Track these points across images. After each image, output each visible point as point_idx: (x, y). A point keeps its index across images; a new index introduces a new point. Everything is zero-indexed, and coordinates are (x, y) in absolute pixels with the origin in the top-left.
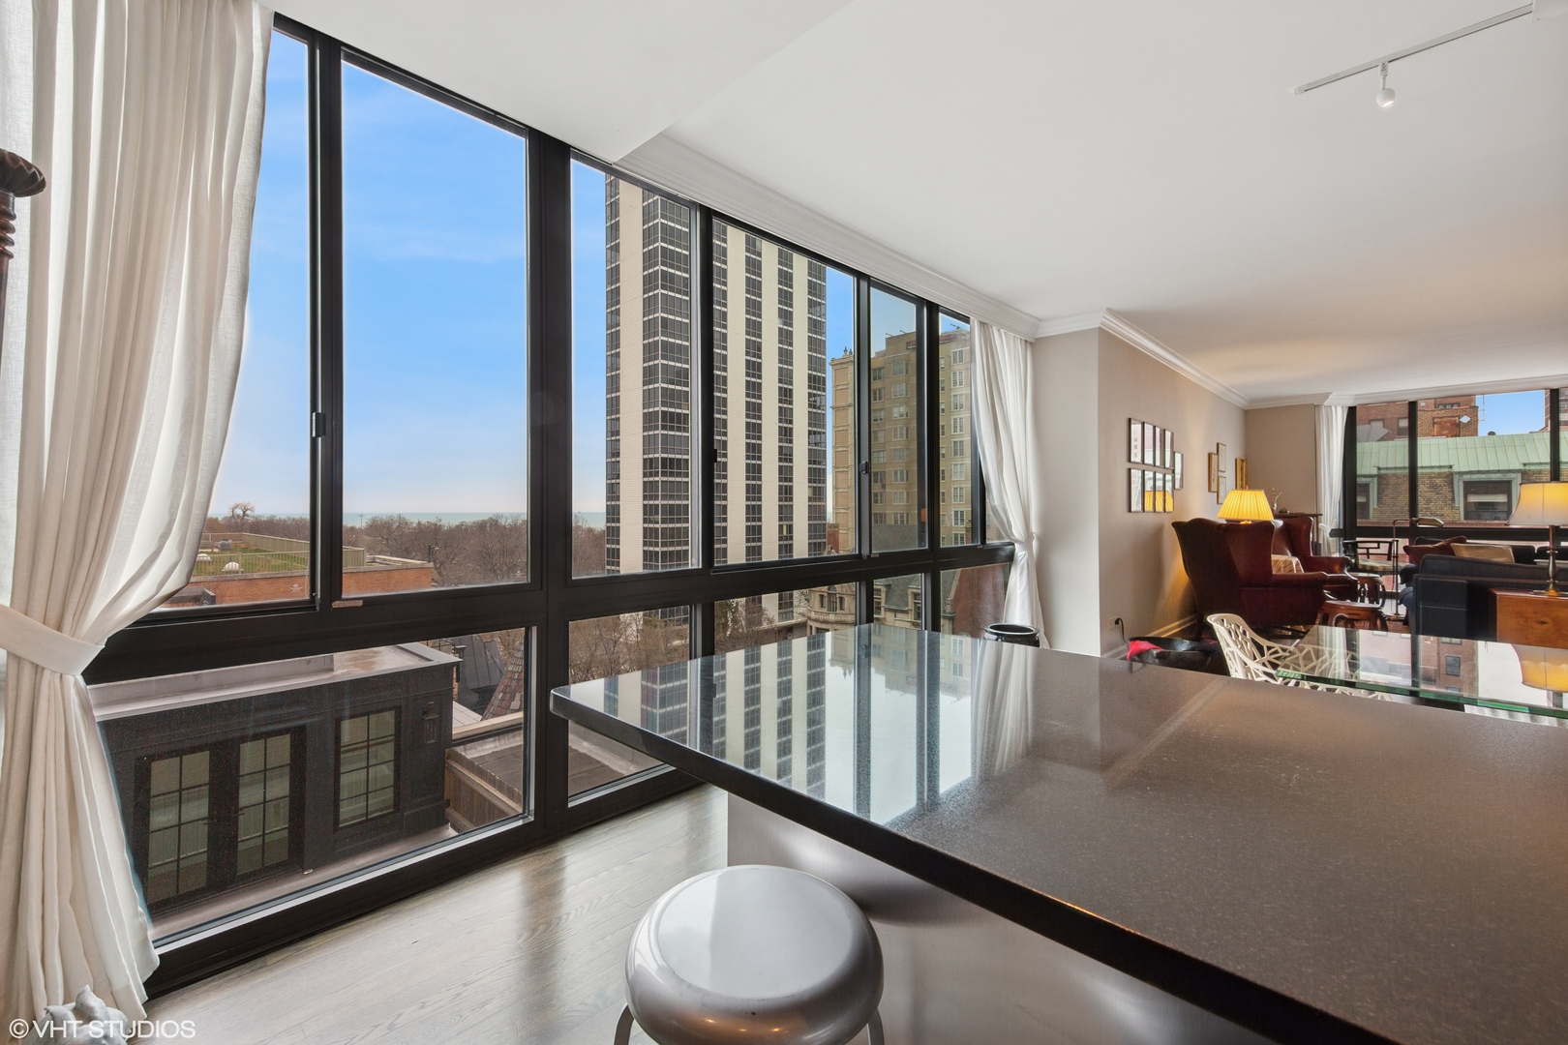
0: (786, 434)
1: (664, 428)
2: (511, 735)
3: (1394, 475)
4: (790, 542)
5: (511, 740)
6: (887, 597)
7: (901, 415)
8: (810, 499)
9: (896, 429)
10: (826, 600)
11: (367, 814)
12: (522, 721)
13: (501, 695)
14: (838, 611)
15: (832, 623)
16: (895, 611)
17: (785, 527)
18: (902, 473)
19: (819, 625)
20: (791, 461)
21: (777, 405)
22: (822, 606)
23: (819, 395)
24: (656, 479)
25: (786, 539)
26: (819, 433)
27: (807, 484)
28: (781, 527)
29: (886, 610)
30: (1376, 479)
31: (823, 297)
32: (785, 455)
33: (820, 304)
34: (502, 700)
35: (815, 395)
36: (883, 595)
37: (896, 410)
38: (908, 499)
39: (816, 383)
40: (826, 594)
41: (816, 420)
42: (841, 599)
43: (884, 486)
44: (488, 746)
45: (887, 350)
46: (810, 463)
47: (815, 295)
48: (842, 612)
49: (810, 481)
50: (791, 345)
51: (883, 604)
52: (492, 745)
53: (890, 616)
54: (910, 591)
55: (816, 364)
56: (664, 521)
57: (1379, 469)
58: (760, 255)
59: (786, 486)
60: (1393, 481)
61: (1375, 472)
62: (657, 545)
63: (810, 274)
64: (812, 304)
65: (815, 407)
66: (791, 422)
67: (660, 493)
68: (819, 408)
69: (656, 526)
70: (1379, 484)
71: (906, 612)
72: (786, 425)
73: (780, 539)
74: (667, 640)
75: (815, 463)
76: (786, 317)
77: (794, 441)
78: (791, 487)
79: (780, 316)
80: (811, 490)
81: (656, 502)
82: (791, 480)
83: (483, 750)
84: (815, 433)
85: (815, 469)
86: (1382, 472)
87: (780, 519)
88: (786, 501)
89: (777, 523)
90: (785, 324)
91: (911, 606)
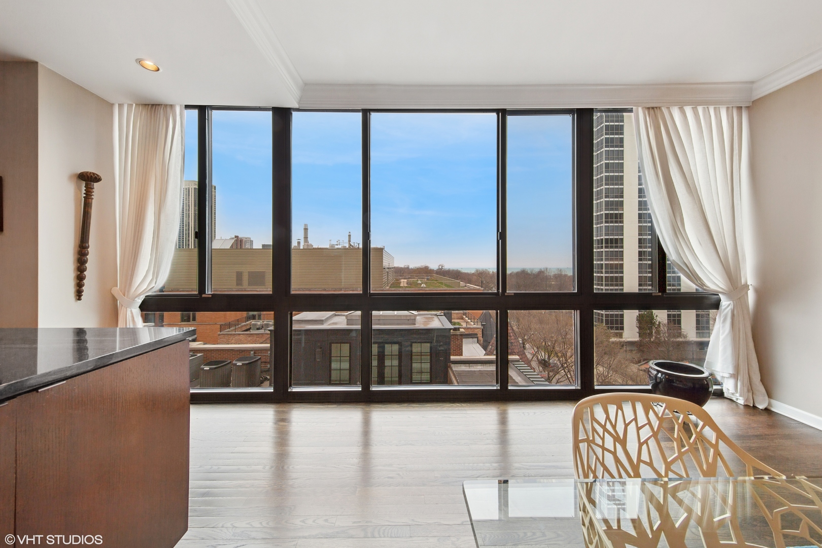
1: (606, 222)
2: (488, 365)
5: (489, 367)
11: (421, 380)
12: (495, 360)
13: (490, 347)
24: (602, 250)
34: (491, 349)
44: (478, 367)
52: (480, 367)
56: (606, 272)
62: (602, 285)
67: (604, 258)
69: (602, 275)
74: (609, 337)
81: (602, 262)
83: (476, 368)
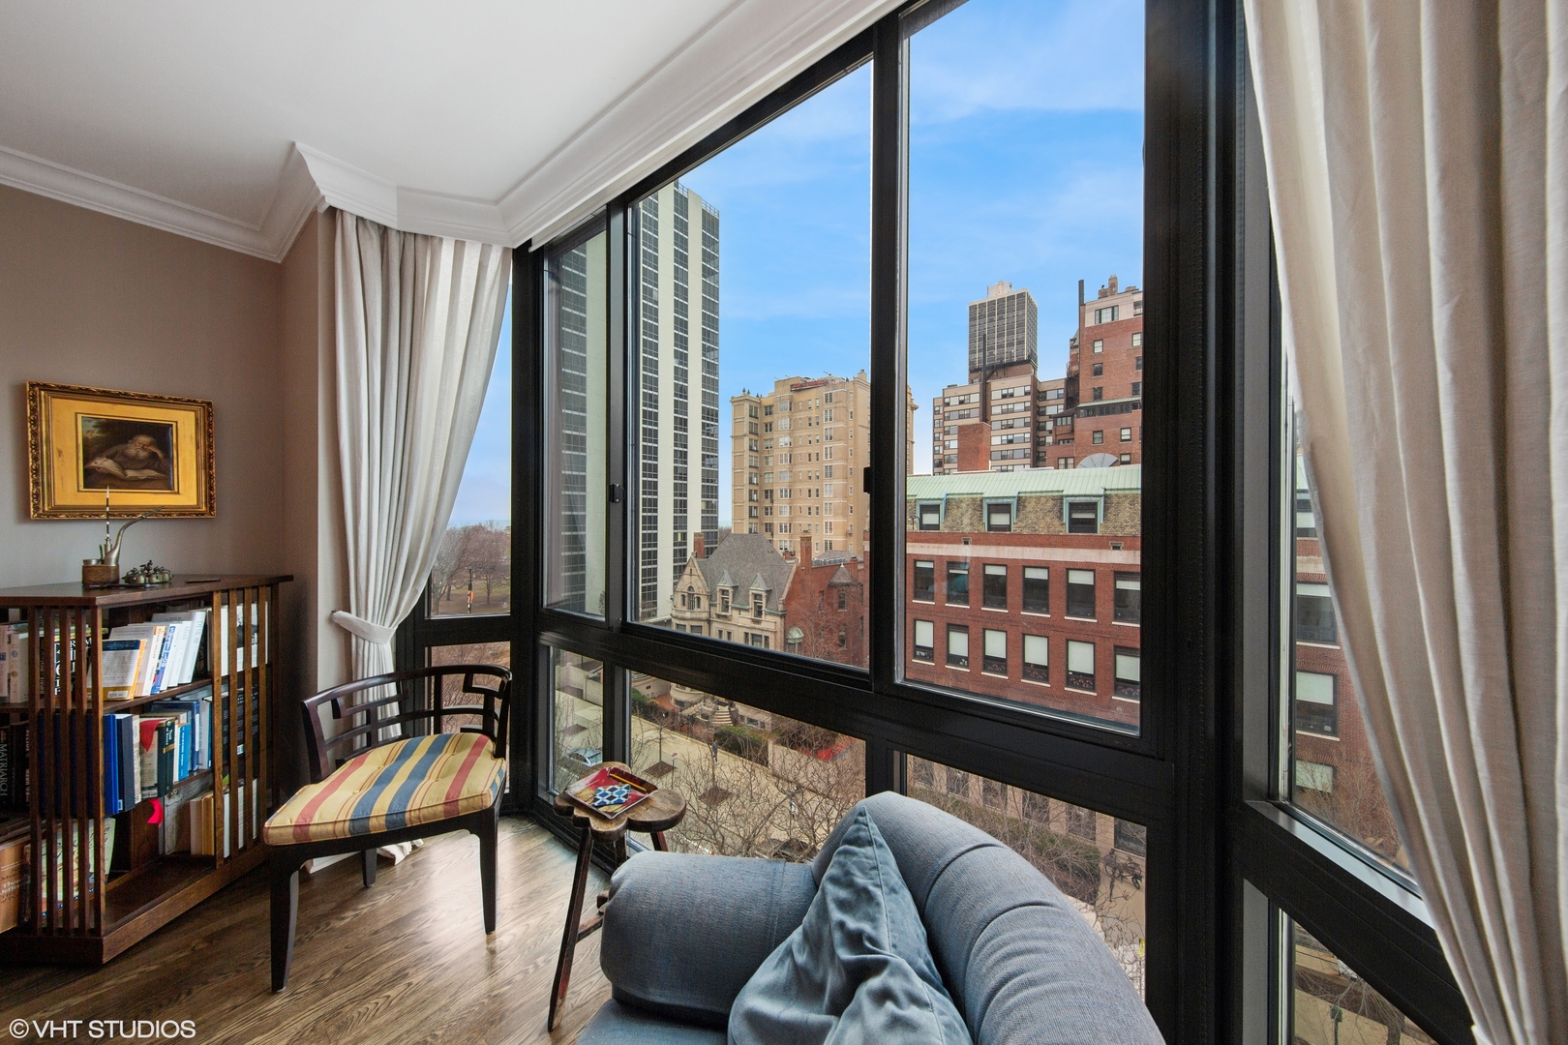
0: (681, 456)
3: (1116, 495)
4: (684, 547)
6: (733, 596)
7: (786, 444)
8: (703, 512)
9: (781, 456)
10: (687, 599)
14: (696, 609)
15: (688, 620)
16: (740, 609)
17: (679, 535)
18: (786, 491)
19: (678, 622)
20: (686, 479)
21: (672, 431)
22: (684, 605)
23: (712, 425)
25: (681, 544)
26: (712, 456)
27: (700, 499)
28: (675, 535)
29: (733, 608)
30: (1103, 498)
31: (717, 344)
32: (681, 475)
33: (713, 349)
35: (708, 425)
36: (731, 595)
37: (781, 440)
38: (790, 512)
39: (710, 416)
40: (686, 595)
41: (710, 446)
42: (699, 599)
43: (772, 502)
45: (776, 392)
46: (703, 481)
47: (709, 341)
48: (699, 610)
49: (703, 496)
50: (686, 381)
51: (730, 604)
53: (735, 613)
54: (751, 592)
55: (710, 398)
57: (1106, 490)
58: (656, 303)
59: (681, 501)
60: (1115, 500)
61: (1102, 492)
63: (703, 324)
64: (706, 350)
65: (708, 435)
66: (686, 446)
68: (712, 436)
70: (1105, 503)
71: (747, 610)
72: (681, 449)
73: (675, 544)
75: (708, 481)
76: (682, 357)
77: (689, 463)
78: (686, 501)
79: (676, 357)
80: (704, 504)
82: (685, 495)
84: (708, 456)
85: (708, 486)
86: (1108, 492)
87: (675, 528)
88: (681, 512)
89: (672, 531)
90: (681, 363)
91: (751, 605)
